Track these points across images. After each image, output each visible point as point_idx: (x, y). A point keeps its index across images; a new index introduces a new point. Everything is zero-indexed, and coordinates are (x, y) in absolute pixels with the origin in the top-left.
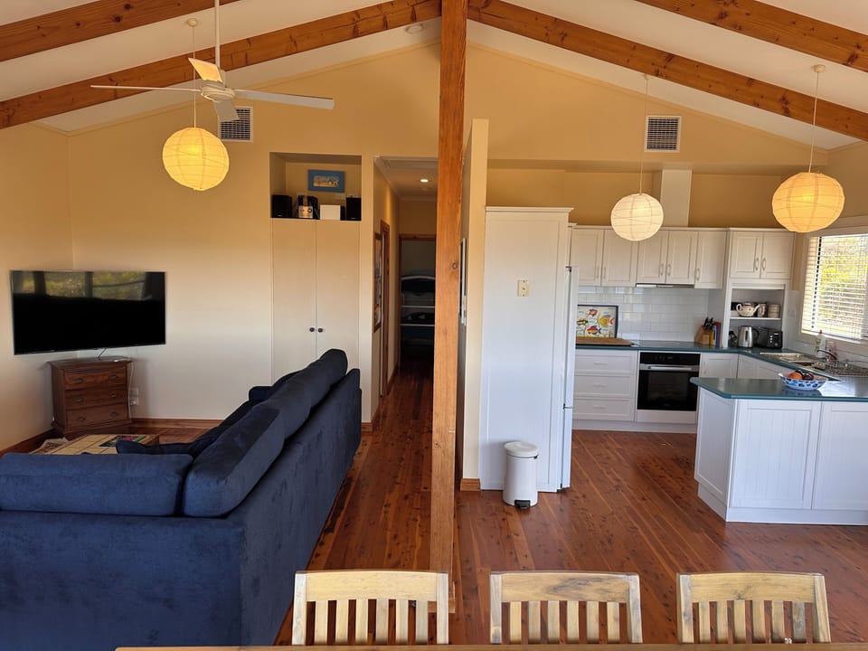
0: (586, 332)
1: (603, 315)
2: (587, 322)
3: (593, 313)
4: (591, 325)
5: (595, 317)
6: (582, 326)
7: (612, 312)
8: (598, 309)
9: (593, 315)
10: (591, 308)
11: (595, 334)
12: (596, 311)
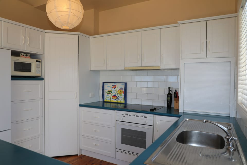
0: (112, 98)
1: (119, 88)
2: (111, 92)
3: (114, 87)
4: (113, 94)
5: (116, 89)
6: (109, 95)
7: (123, 86)
8: (117, 85)
9: (115, 88)
10: (113, 84)
11: (116, 99)
12: (116, 86)
